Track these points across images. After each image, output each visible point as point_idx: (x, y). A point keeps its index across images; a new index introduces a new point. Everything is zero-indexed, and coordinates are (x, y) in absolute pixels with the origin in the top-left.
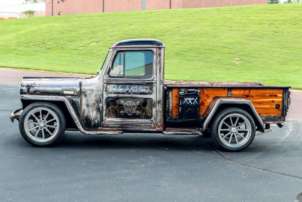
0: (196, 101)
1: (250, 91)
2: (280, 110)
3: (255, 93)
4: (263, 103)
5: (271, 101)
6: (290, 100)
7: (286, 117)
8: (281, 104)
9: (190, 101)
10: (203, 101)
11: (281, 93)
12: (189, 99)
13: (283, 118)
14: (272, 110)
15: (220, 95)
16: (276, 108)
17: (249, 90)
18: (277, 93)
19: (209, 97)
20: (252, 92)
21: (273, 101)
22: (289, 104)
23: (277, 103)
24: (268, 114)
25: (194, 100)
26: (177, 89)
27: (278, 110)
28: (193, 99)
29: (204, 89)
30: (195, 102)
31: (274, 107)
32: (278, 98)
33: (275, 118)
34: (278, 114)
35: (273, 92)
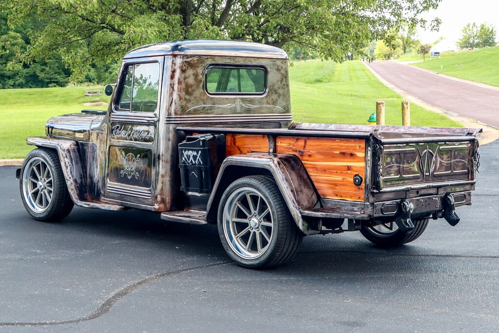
0: (200, 157)
2: (362, 189)
3: (315, 148)
4: (330, 170)
5: (344, 166)
8: (363, 175)
9: (192, 158)
11: (362, 149)
12: (190, 153)
13: (370, 208)
14: (348, 188)
15: (258, 148)
16: (355, 183)
17: (304, 141)
18: (355, 149)
19: (241, 152)
20: (310, 146)
21: (349, 168)
23: (355, 172)
24: (341, 197)
25: (196, 157)
27: (359, 189)
28: (195, 153)
29: (235, 135)
30: (199, 159)
31: (349, 182)
32: (358, 160)
33: (353, 207)
34: (359, 198)
35: (347, 146)
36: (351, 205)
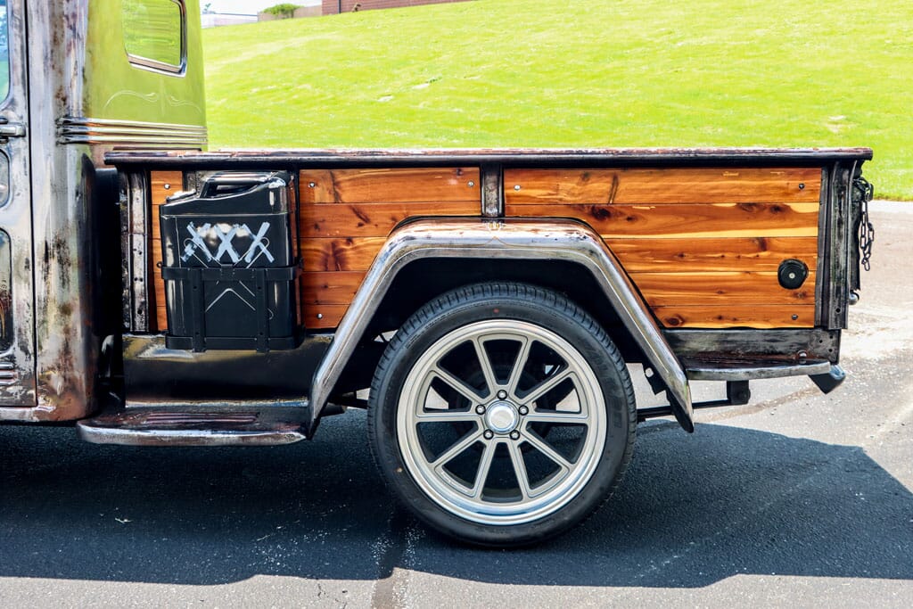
0: (263, 241)
1: (615, 182)
2: (804, 295)
3: (651, 197)
4: (699, 254)
5: (752, 240)
6: (869, 235)
7: (842, 338)
8: (813, 262)
9: (227, 246)
10: (334, 245)
11: (813, 191)
12: (223, 230)
13: (828, 342)
14: (760, 297)
15: (436, 207)
16: (783, 281)
17: (610, 179)
18: (787, 195)
19: (367, 220)
20: (633, 191)
21: (763, 244)
22: (862, 257)
23: (786, 252)
24: (735, 320)
25: (248, 241)
26: (180, 173)
27: (795, 295)
28: (243, 231)
29: (336, 172)
30: (258, 249)
31: (765, 280)
32: (795, 222)
33: (774, 344)
34: (794, 319)
35: (760, 187)
36: (768, 338)
